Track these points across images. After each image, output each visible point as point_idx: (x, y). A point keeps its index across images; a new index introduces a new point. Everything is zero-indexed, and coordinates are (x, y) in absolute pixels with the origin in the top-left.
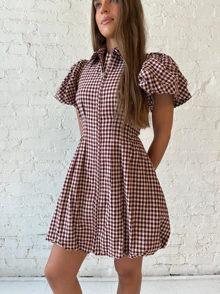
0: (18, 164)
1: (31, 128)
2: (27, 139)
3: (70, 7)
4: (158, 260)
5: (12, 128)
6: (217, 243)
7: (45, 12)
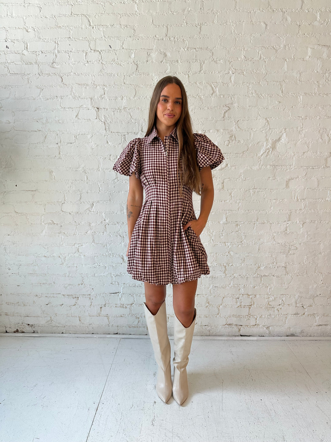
0: (90, 226)
1: (102, 191)
2: (98, 202)
3: (137, 69)
4: (228, 321)
5: (84, 191)
6: (289, 305)
7: (112, 75)
